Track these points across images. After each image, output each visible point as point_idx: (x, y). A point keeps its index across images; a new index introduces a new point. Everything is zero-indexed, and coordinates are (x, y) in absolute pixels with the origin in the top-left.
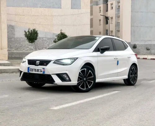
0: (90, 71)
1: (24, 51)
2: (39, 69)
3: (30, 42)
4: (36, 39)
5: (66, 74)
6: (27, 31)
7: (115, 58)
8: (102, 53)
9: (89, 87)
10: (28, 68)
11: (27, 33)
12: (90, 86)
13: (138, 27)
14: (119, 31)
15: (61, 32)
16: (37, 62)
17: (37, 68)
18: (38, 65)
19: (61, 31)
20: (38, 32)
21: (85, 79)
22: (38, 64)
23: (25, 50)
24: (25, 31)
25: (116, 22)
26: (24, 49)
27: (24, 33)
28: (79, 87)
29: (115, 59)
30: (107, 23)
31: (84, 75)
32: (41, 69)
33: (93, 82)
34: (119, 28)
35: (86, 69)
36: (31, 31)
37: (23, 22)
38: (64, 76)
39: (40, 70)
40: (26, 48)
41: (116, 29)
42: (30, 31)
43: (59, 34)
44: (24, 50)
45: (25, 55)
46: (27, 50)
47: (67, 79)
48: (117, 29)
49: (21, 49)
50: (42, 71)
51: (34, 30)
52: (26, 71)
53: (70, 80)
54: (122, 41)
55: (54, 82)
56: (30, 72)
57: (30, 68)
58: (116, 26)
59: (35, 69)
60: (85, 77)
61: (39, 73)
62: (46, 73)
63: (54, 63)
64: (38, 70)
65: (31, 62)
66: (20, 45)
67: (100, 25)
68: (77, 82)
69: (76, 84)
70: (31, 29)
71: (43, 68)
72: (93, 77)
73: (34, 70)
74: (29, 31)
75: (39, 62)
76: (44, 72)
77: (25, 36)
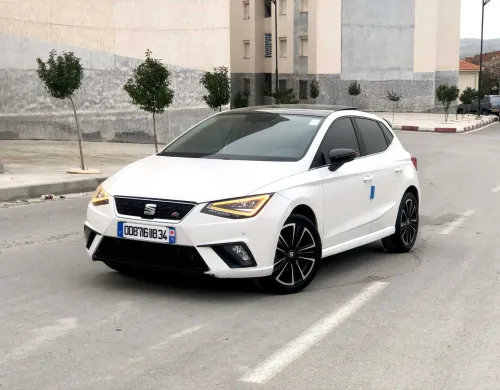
0: (305, 229)
1: (23, 113)
2: (158, 228)
3: (55, 95)
4: (76, 86)
5: (243, 245)
6: (45, 60)
7: (366, 178)
8: (333, 169)
9: (304, 277)
10: (120, 224)
11: (48, 67)
12: (305, 274)
13: (361, 26)
14: (304, 39)
15: (148, 59)
16: (147, 205)
17: (149, 227)
18: (152, 217)
19: (148, 53)
20: (80, 63)
21: (291, 254)
22: (153, 213)
23: (27, 110)
24: (39, 61)
25: (295, 12)
26: (21, 107)
27: (37, 66)
28: (277, 279)
29: (365, 181)
30: (268, 13)
31: (289, 241)
32: (164, 229)
33: (313, 260)
34: (306, 30)
35: (294, 225)
36: (60, 58)
37: (16, 18)
38: (234, 249)
39: (159, 233)
40: (29, 103)
41: (295, 34)
42: (55, 58)
43: (143, 65)
44: (22, 110)
45: (25, 126)
46: (31, 110)
47: (245, 258)
48: (298, 34)
49: (12, 106)
50: (167, 235)
51: (69, 57)
52: (114, 233)
53: (253, 263)
54: (377, 121)
55: (207, 269)
56: (124, 236)
57: (124, 225)
58: (295, 23)
59: (143, 231)
60: (293, 248)
61: (157, 240)
62: (180, 242)
63: (205, 210)
64: (153, 233)
65: (128, 206)
66: (9, 94)
67: (247, 18)
68: (272, 267)
69: (270, 274)
70: (60, 53)
71: (171, 228)
72: (314, 246)
73: (139, 231)
74: (51, 61)
75: (155, 206)
76: (173, 239)
77: (41, 77)
